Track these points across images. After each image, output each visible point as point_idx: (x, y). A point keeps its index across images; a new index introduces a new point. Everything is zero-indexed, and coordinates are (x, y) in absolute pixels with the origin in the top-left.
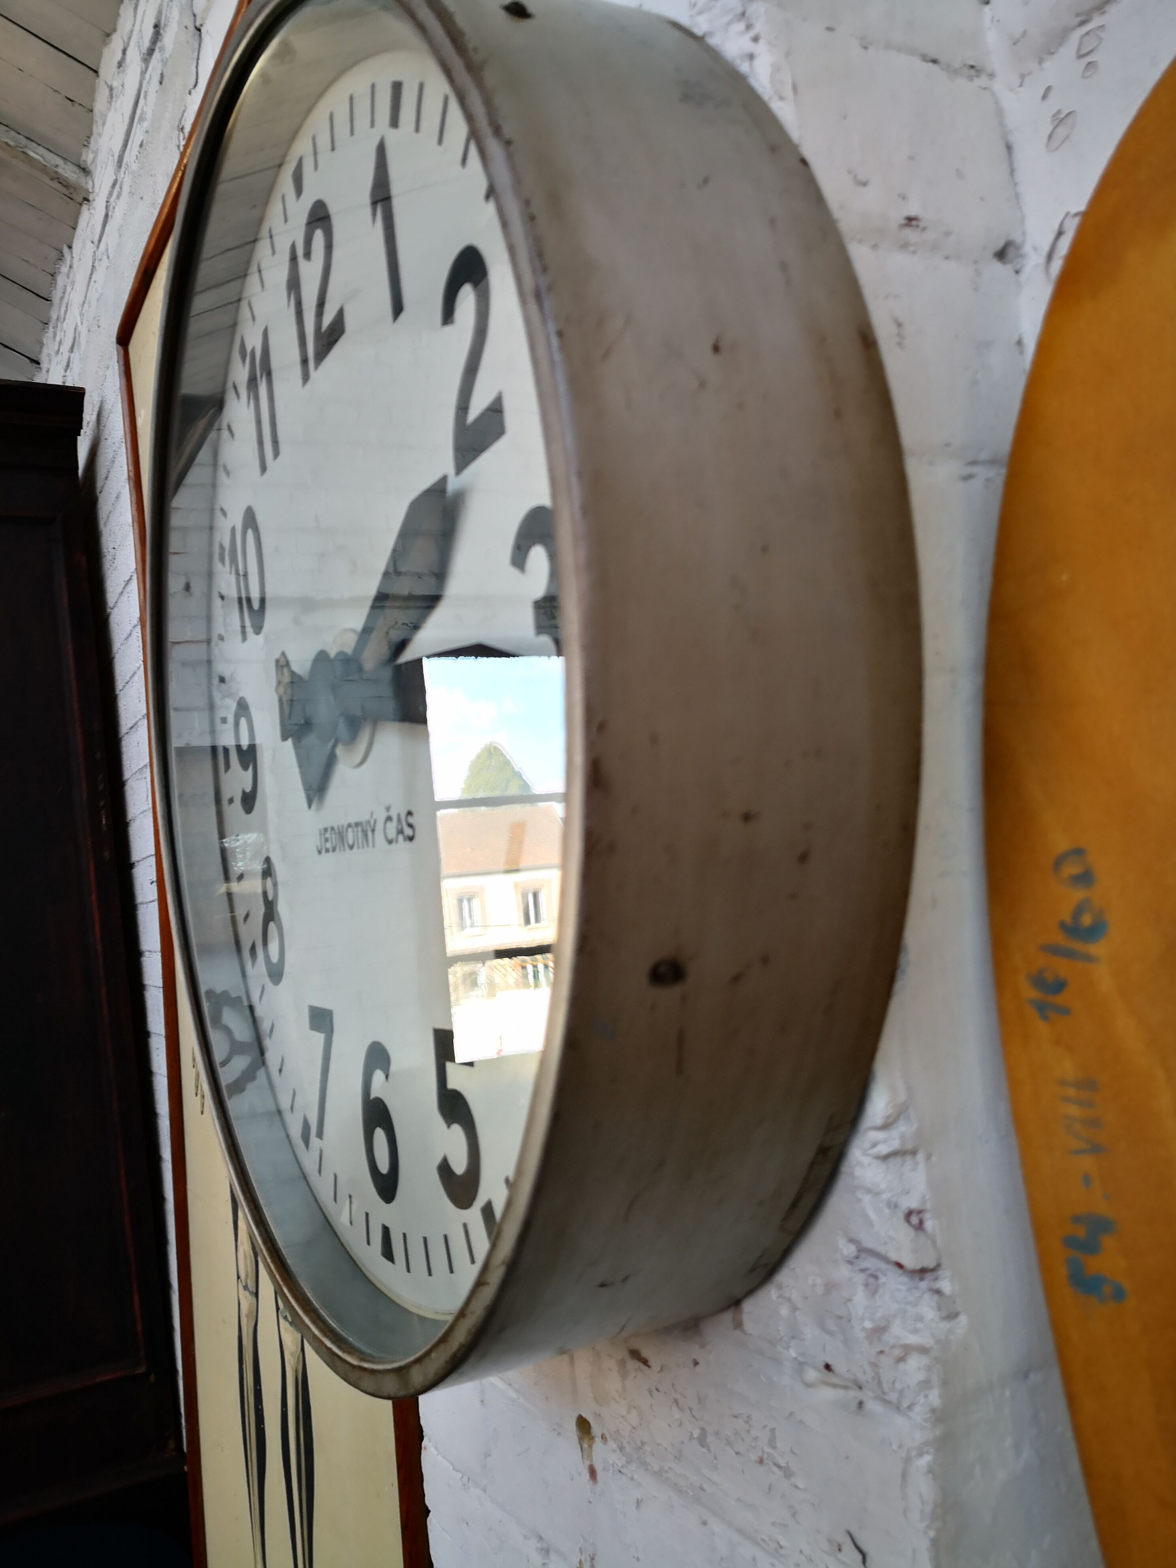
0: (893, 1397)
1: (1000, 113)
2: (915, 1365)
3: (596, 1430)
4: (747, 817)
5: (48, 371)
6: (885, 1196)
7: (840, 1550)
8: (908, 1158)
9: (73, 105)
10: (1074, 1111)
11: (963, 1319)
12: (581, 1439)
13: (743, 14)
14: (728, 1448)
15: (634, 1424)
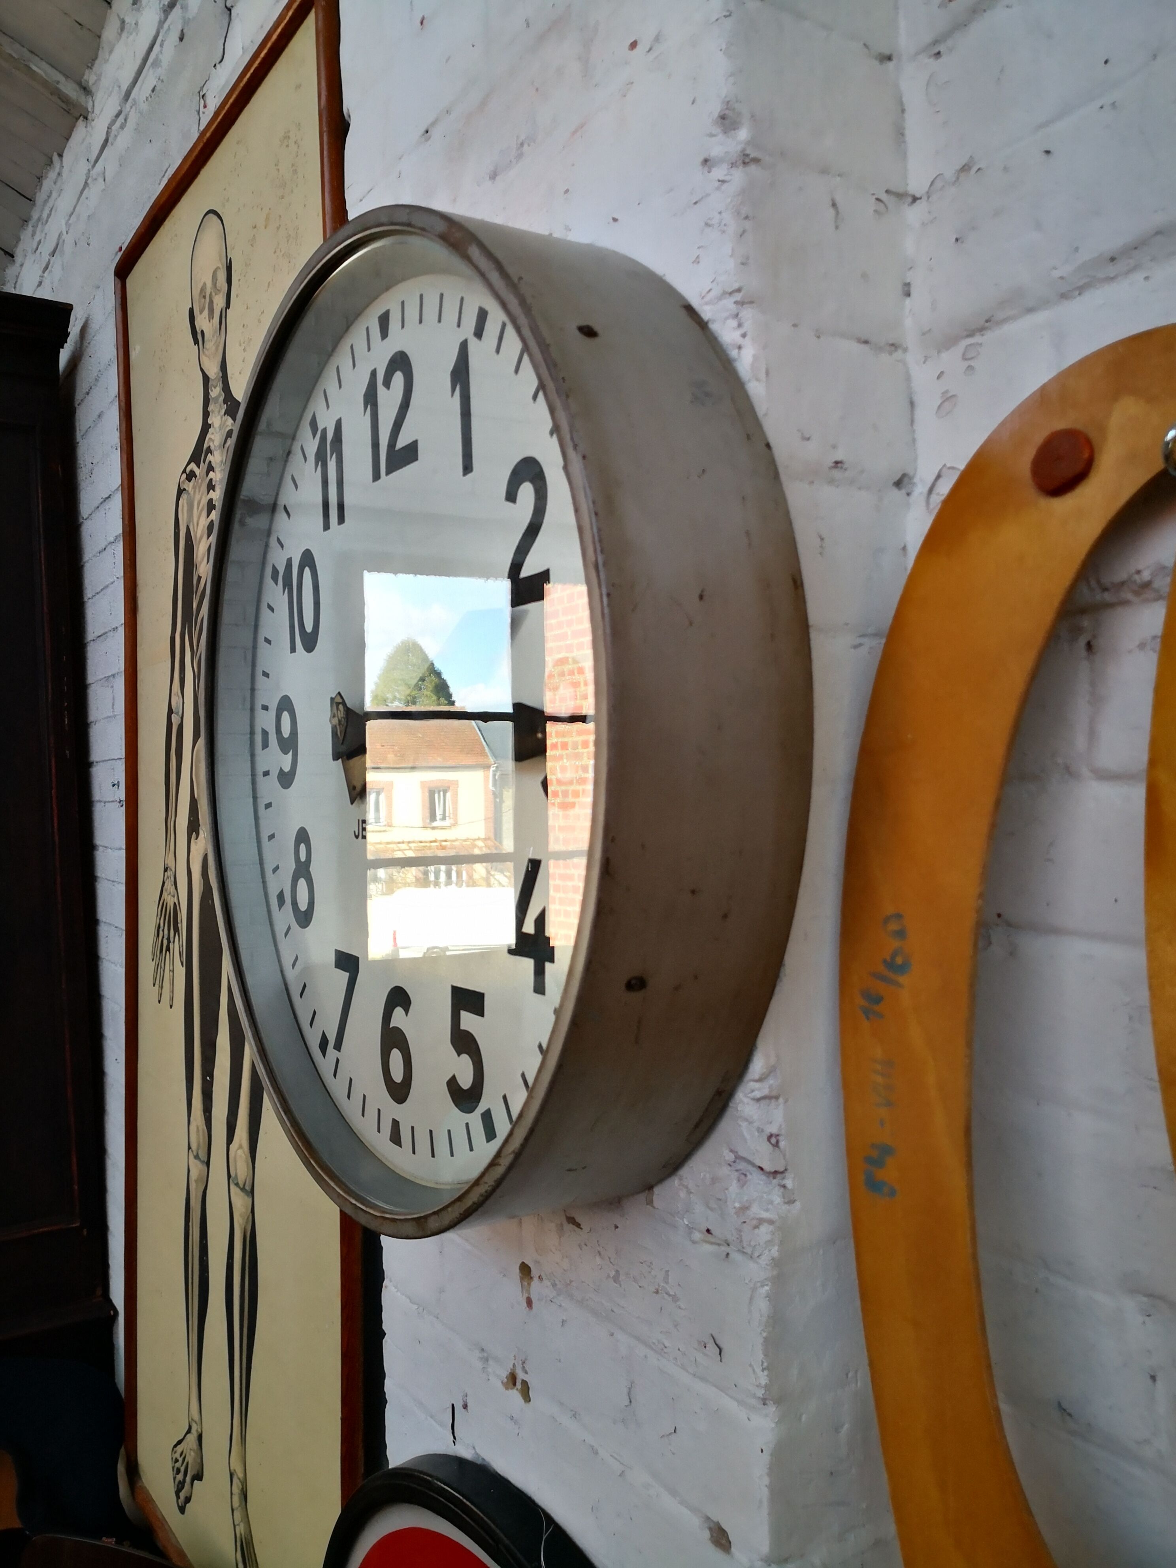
0: (748, 1250)
1: (908, 378)
2: (765, 1229)
3: (535, 1272)
4: (693, 892)
5: (22, 265)
6: (756, 1124)
7: (705, 1347)
8: (773, 1101)
9: (81, 29)
10: (879, 1079)
11: (798, 1204)
12: (522, 1279)
13: (737, 315)
14: (634, 1283)
15: (565, 1268)
